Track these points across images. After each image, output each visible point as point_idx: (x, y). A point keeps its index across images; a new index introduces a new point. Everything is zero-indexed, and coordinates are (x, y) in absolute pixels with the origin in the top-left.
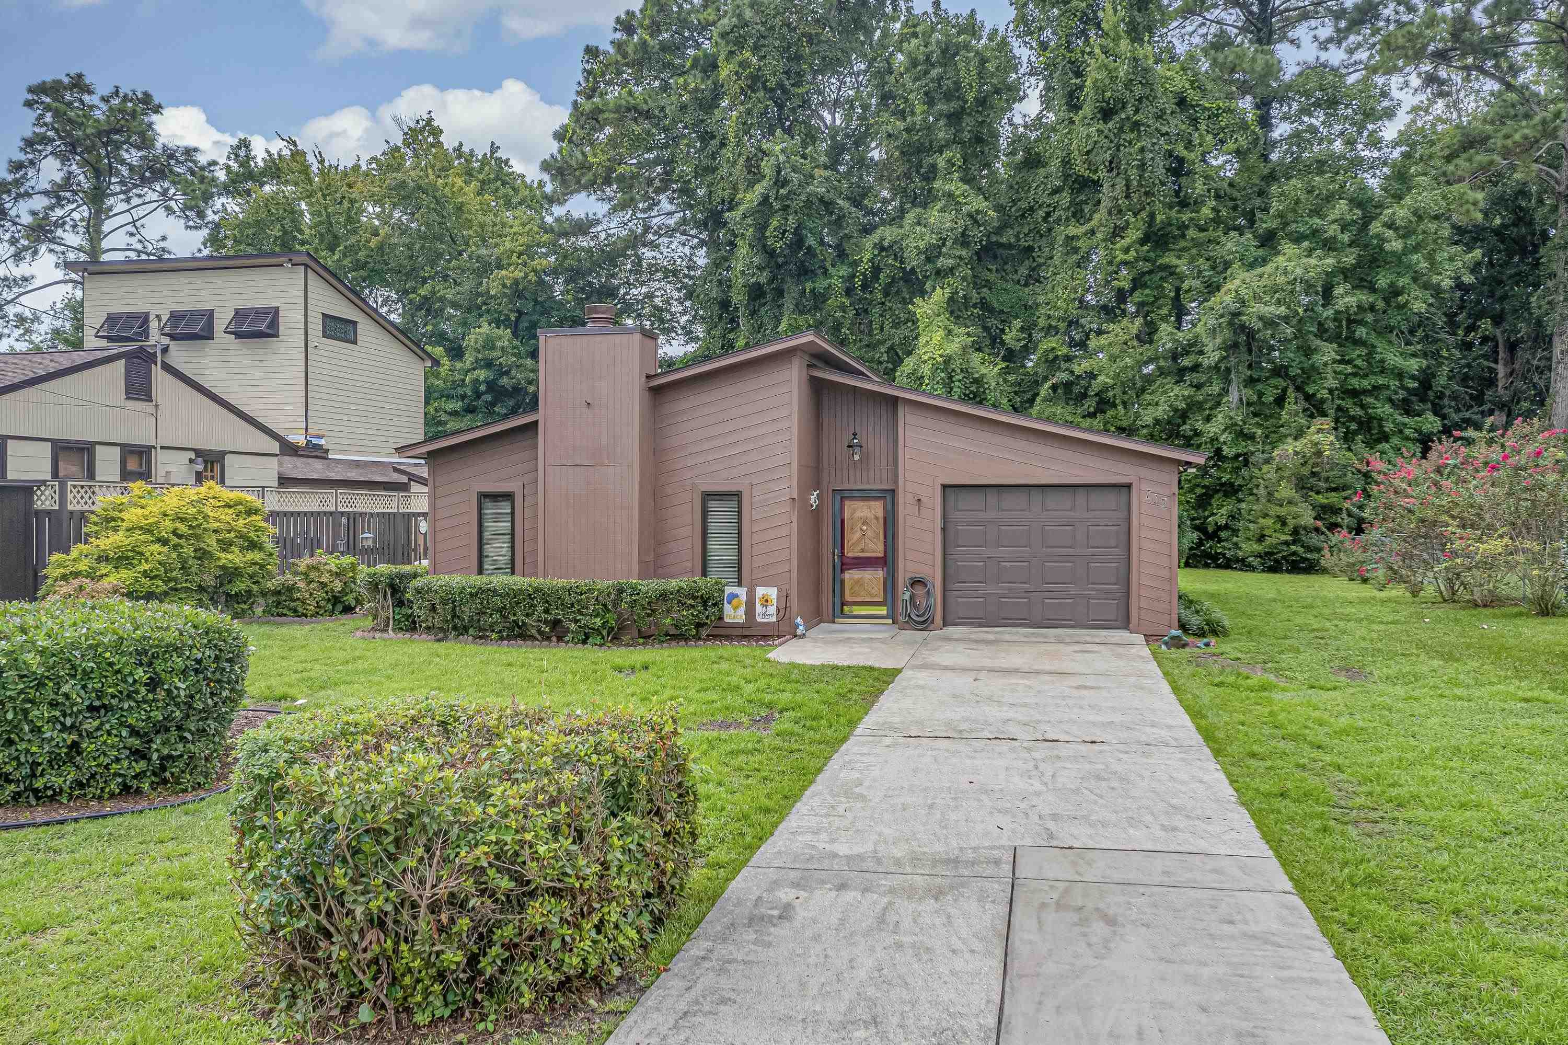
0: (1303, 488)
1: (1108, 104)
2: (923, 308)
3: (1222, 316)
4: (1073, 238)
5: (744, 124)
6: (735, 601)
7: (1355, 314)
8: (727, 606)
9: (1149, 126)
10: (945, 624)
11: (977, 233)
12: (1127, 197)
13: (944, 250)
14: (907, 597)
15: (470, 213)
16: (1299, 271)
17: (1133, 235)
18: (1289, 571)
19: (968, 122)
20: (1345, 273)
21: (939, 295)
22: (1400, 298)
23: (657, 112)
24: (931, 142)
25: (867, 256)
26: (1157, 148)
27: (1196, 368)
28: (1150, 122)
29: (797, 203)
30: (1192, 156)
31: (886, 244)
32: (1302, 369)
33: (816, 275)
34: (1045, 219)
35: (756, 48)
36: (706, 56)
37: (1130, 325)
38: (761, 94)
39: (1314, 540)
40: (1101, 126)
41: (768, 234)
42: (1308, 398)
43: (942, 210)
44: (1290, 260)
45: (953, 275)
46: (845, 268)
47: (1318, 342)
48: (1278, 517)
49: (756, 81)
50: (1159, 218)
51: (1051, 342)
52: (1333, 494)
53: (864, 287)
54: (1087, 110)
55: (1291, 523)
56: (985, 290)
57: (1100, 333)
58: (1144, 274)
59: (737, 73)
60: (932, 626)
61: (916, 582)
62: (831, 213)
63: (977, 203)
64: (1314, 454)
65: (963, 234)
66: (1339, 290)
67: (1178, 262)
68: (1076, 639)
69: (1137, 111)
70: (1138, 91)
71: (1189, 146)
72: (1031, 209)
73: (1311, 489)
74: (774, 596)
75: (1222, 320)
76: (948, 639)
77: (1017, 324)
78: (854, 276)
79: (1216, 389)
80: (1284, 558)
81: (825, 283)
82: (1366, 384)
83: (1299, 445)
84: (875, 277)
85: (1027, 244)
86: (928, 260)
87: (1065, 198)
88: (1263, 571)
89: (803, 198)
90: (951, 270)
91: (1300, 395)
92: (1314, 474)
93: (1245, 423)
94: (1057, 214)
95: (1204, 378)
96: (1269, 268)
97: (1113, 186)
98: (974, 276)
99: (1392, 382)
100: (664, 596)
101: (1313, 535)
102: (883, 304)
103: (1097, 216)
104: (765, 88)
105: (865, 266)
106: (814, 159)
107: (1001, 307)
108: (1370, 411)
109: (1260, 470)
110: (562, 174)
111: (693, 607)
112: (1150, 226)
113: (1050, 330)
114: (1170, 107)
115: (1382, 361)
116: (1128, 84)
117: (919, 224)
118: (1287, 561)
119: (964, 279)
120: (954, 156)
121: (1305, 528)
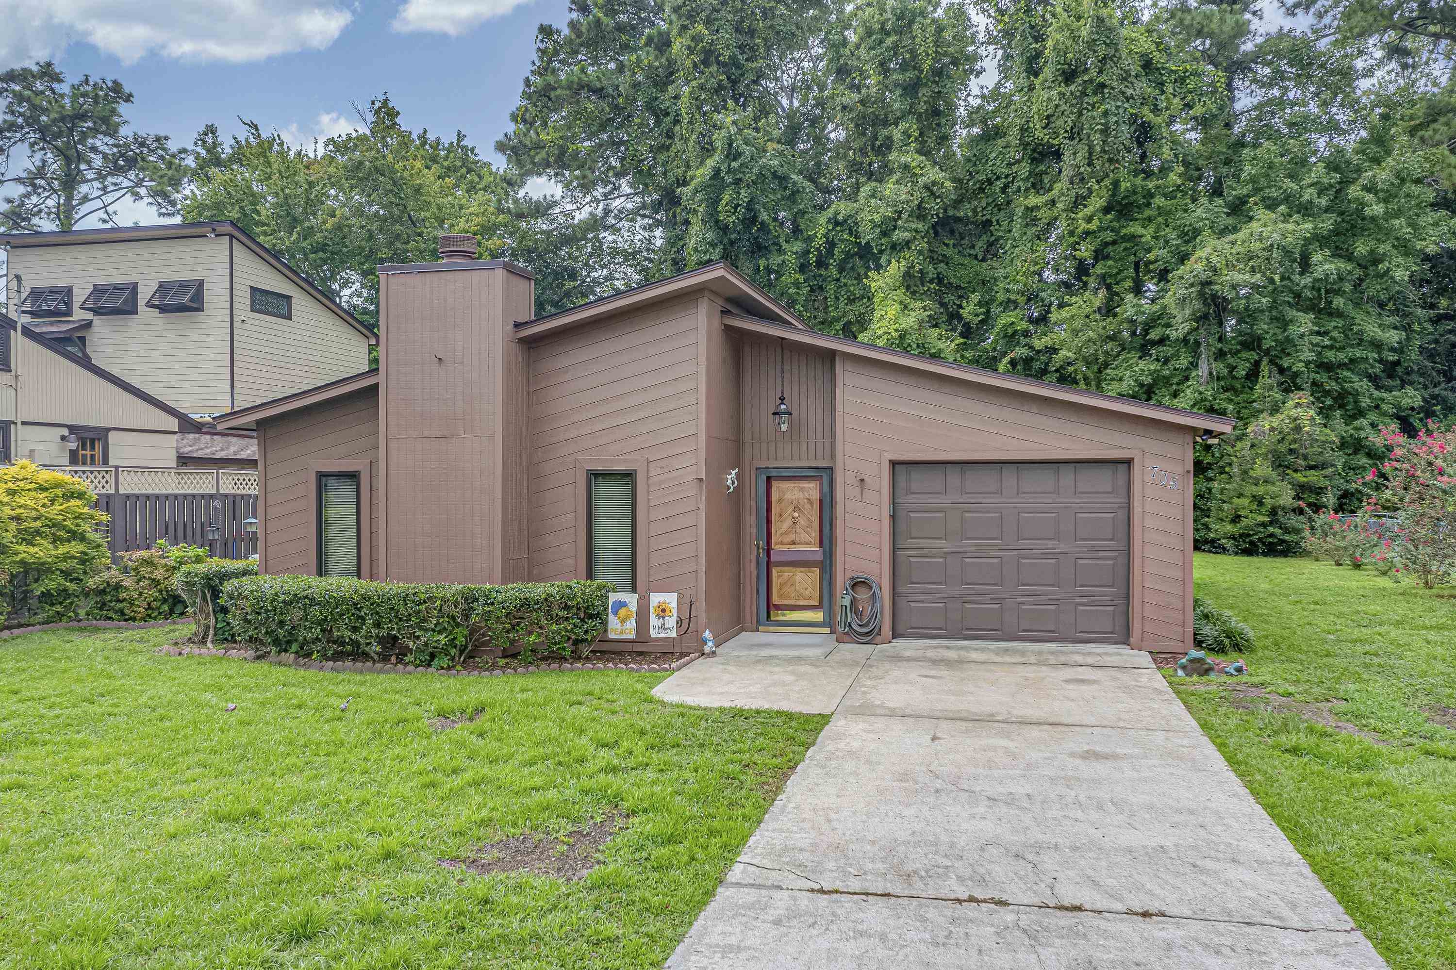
0: (1280, 465)
1: (1070, 65)
2: (877, 282)
3: (1192, 285)
4: (1032, 209)
5: (697, 99)
6: (622, 612)
7: (1335, 282)
8: (611, 617)
9: (1113, 88)
10: (894, 637)
11: (934, 206)
12: (1090, 164)
13: (900, 222)
14: (847, 602)
15: (428, 194)
16: (1276, 236)
17: (1096, 203)
18: (1264, 554)
19: (924, 93)
20: (1321, 240)
21: (895, 268)
22: (1380, 266)
23: (610, 91)
24: (886, 115)
25: (822, 231)
26: (1121, 111)
27: (1162, 341)
28: (1115, 84)
29: (750, 177)
30: (1159, 120)
31: (840, 218)
32: (1276, 341)
33: (770, 252)
34: (1004, 190)
35: (708, 22)
36: (660, 34)
37: (1092, 297)
38: (714, 68)
39: (1293, 521)
40: (1063, 88)
41: (720, 208)
42: (1282, 370)
43: (898, 182)
44: (1265, 225)
45: (909, 248)
46: (799, 243)
47: (1293, 313)
48: (1254, 496)
49: (708, 56)
50: (1123, 185)
51: (1011, 317)
52: (1313, 472)
53: (820, 264)
54: (1048, 72)
55: (1268, 502)
56: (942, 265)
57: (1061, 306)
58: (1106, 244)
59: (689, 48)
60: (878, 639)
61: (857, 584)
62: (785, 188)
63: (934, 174)
64: (1292, 430)
65: (919, 206)
66: (1317, 258)
67: (1144, 231)
68: (1063, 659)
69: (1100, 72)
70: (1102, 50)
71: (1156, 110)
72: (990, 182)
73: (1288, 467)
74: (674, 604)
75: (1193, 289)
76: (897, 658)
77: (975, 297)
78: (808, 252)
79: (1183, 362)
80: (1260, 540)
81: (779, 259)
82: (1341, 356)
83: (1276, 420)
84: (830, 253)
85: (984, 218)
86: (884, 234)
87: (1024, 169)
88: (1236, 554)
89: (755, 170)
90: (907, 244)
91: (1274, 369)
92: (1291, 451)
93: (1215, 399)
94: (1016, 184)
95: (1171, 351)
96: (1241, 235)
97: (1075, 154)
98: (931, 251)
99: (1370, 355)
100: (526, 604)
101: (1292, 515)
102: (838, 280)
103: (1058, 186)
104: (718, 63)
105: (819, 241)
106: (767, 133)
107: (958, 283)
108: (1347, 385)
109: (1233, 446)
110: (516, 154)
111: (567, 619)
112: (1113, 195)
113: (1009, 304)
114: (1135, 68)
115: (1361, 332)
116: (1091, 44)
117: (873, 196)
118: (1264, 544)
119: (920, 252)
120: (910, 127)
121: (1283, 508)
